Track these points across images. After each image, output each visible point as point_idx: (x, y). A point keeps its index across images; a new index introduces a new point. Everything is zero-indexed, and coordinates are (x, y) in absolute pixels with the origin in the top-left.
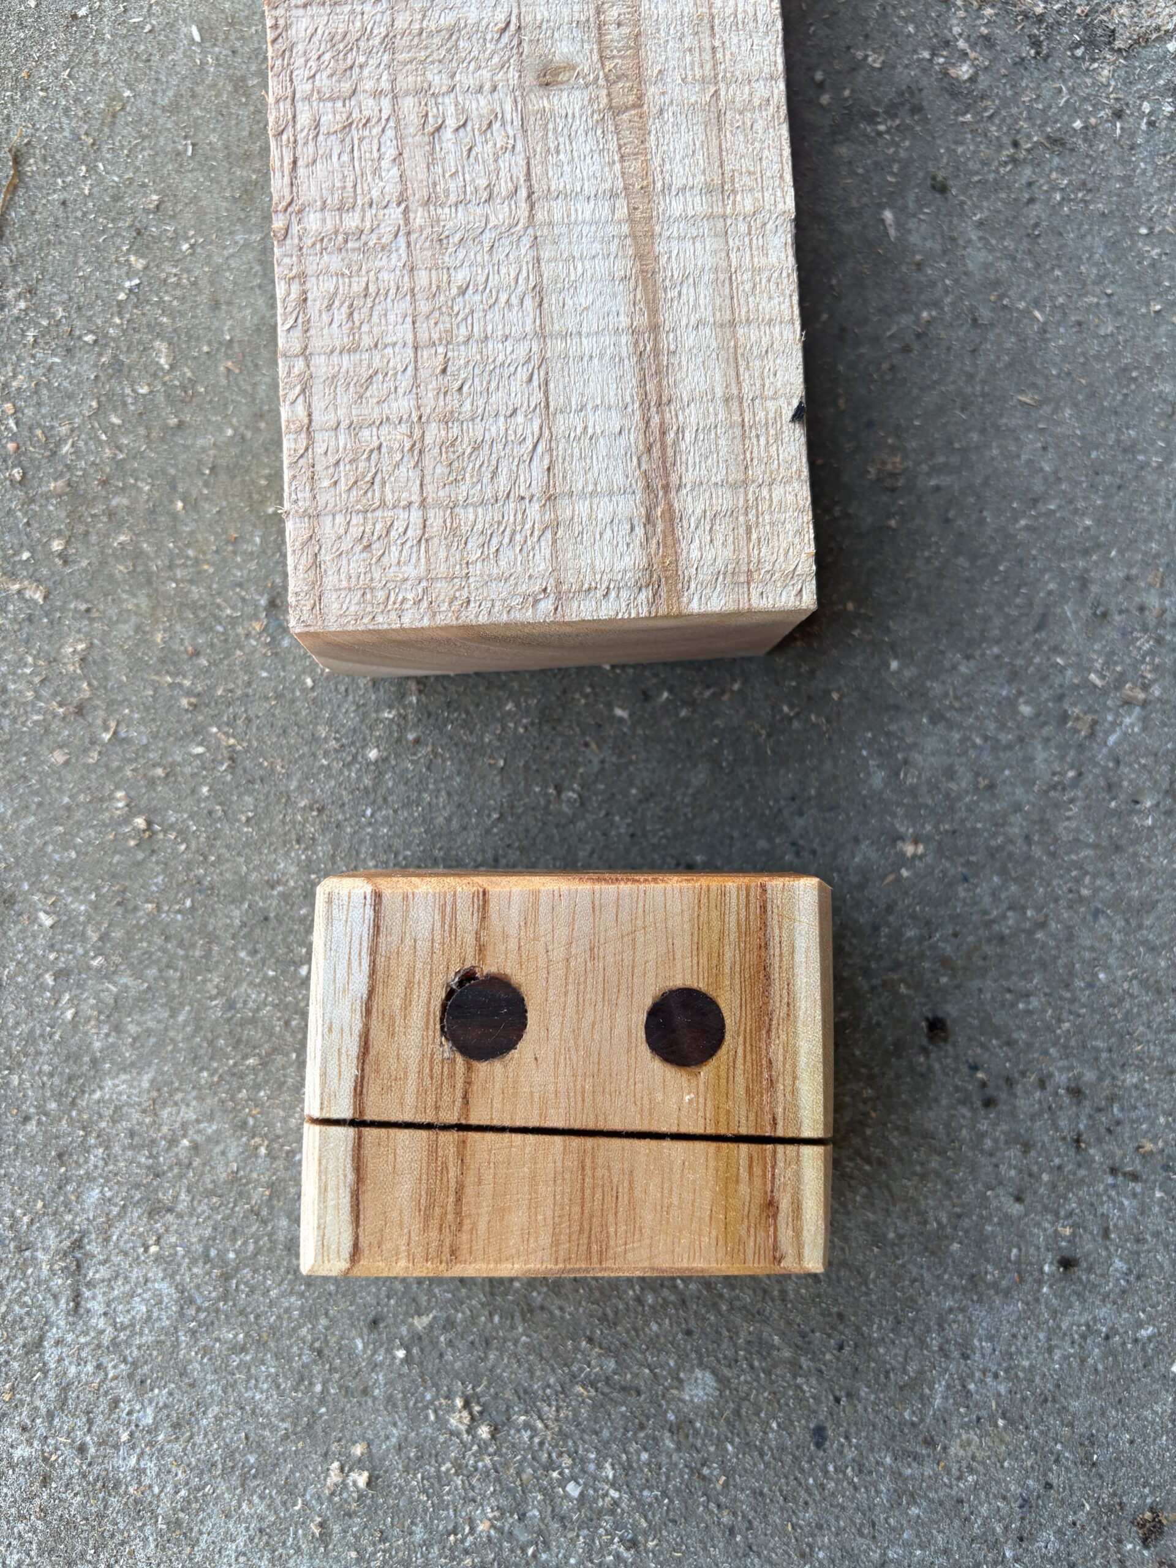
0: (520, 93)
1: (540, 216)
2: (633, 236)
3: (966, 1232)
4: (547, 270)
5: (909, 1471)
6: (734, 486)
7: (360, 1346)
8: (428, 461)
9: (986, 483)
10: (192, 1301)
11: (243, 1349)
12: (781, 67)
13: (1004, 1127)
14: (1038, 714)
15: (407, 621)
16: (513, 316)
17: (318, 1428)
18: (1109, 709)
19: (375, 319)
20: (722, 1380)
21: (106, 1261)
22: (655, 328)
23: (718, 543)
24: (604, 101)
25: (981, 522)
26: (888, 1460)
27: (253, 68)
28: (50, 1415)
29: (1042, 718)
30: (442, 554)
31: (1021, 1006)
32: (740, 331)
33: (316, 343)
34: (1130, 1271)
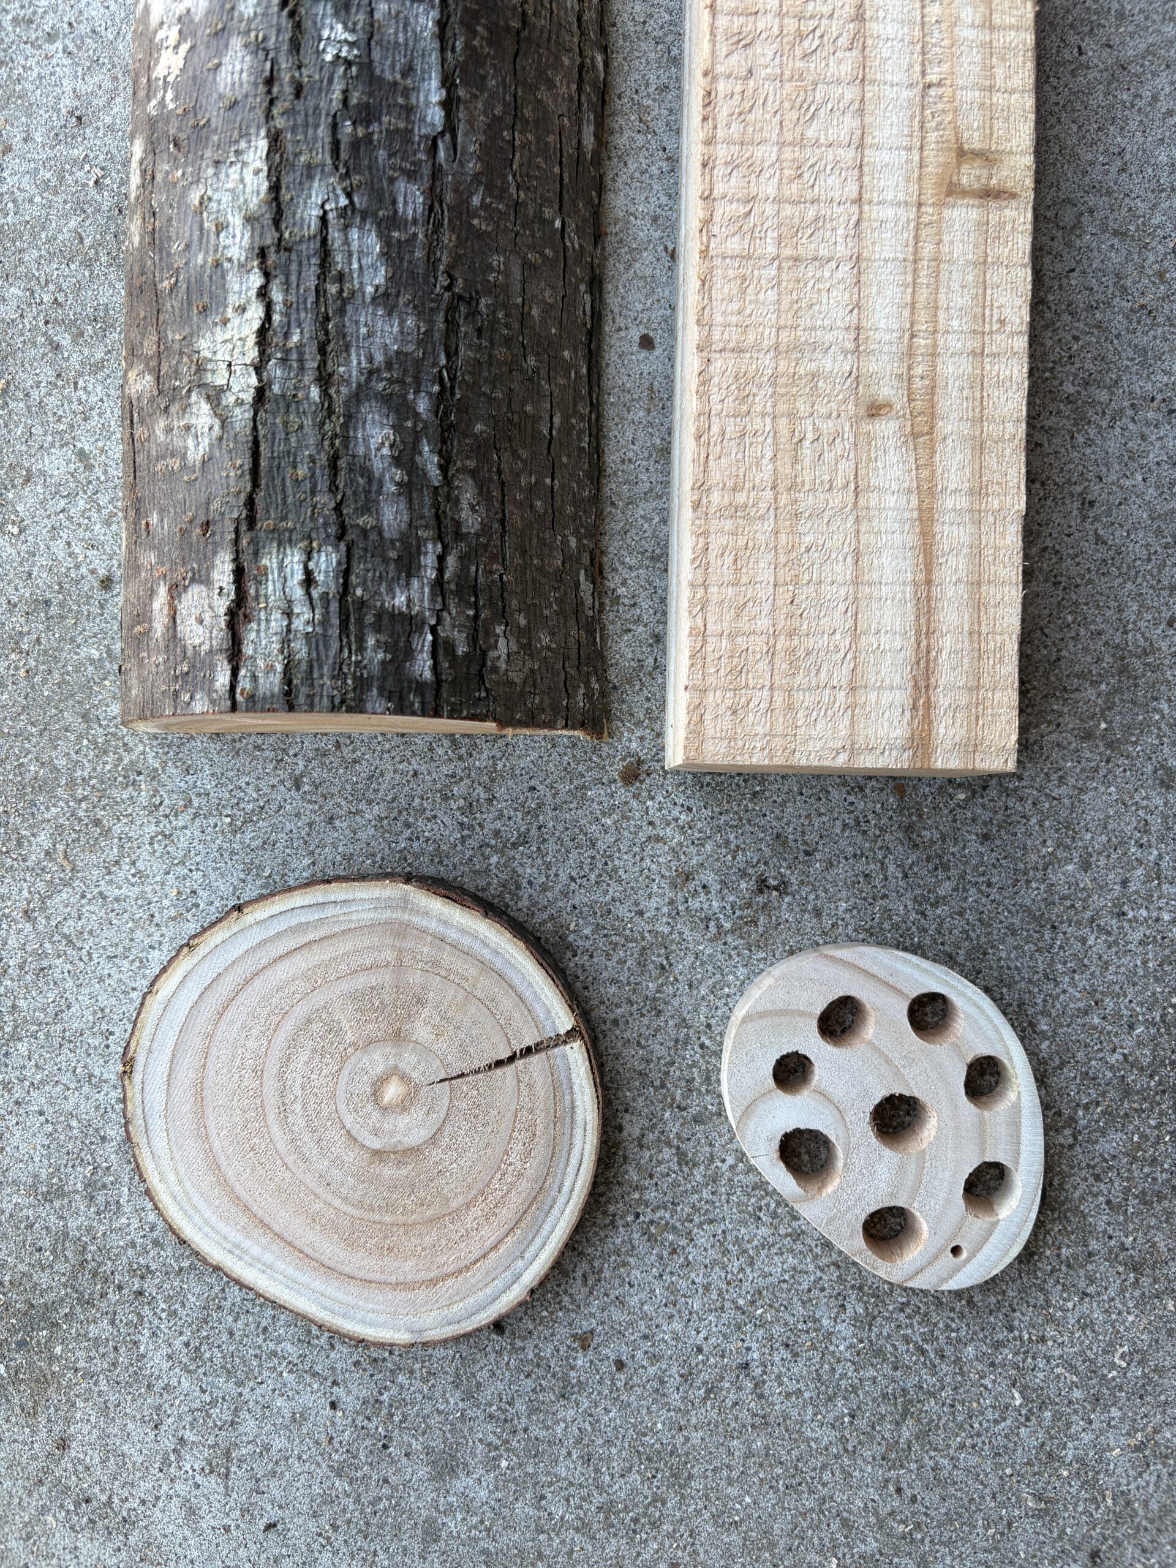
0: (856, 420)
1: (862, 502)
2: (920, 519)
4: (863, 539)
6: (970, 690)
8: (777, 660)
12: (1024, 413)
15: (754, 761)
16: (838, 568)
19: (751, 565)
22: (929, 582)
23: (957, 725)
24: (909, 429)
30: (781, 720)
32: (983, 588)
33: (713, 579)
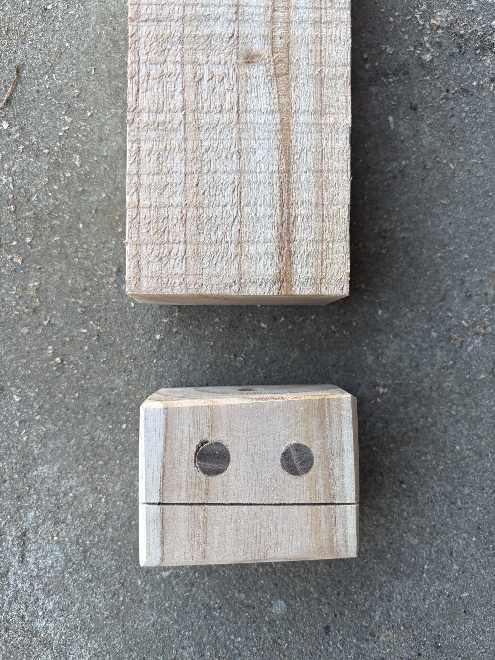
0: (237, 66)
1: (242, 119)
2: (282, 130)
3: (394, 550)
4: (244, 143)
5: (363, 646)
6: (317, 242)
7: (140, 583)
8: (188, 224)
9: (424, 237)
10: (70, 560)
11: (91, 581)
12: (349, 60)
13: (412, 508)
14: (439, 337)
15: (175, 292)
16: (228, 163)
17: (121, 615)
18: (469, 336)
19: (169, 161)
20: (288, 605)
21: (35, 542)
22: (288, 171)
23: (309, 266)
24: (272, 71)
25: (421, 253)
26: (355, 641)
27: (122, 37)
28: (10, 603)
29: (441, 338)
30: (192, 264)
31: (423, 458)
32: (325, 175)
33: (143, 170)
34: (460, 569)
